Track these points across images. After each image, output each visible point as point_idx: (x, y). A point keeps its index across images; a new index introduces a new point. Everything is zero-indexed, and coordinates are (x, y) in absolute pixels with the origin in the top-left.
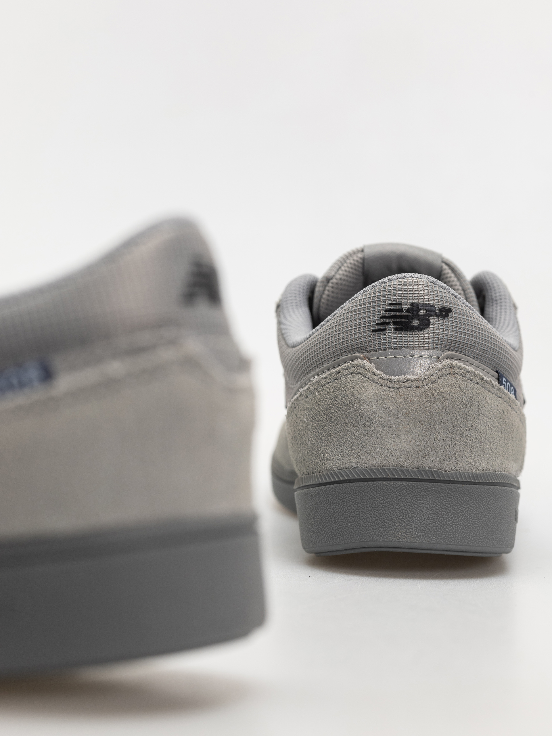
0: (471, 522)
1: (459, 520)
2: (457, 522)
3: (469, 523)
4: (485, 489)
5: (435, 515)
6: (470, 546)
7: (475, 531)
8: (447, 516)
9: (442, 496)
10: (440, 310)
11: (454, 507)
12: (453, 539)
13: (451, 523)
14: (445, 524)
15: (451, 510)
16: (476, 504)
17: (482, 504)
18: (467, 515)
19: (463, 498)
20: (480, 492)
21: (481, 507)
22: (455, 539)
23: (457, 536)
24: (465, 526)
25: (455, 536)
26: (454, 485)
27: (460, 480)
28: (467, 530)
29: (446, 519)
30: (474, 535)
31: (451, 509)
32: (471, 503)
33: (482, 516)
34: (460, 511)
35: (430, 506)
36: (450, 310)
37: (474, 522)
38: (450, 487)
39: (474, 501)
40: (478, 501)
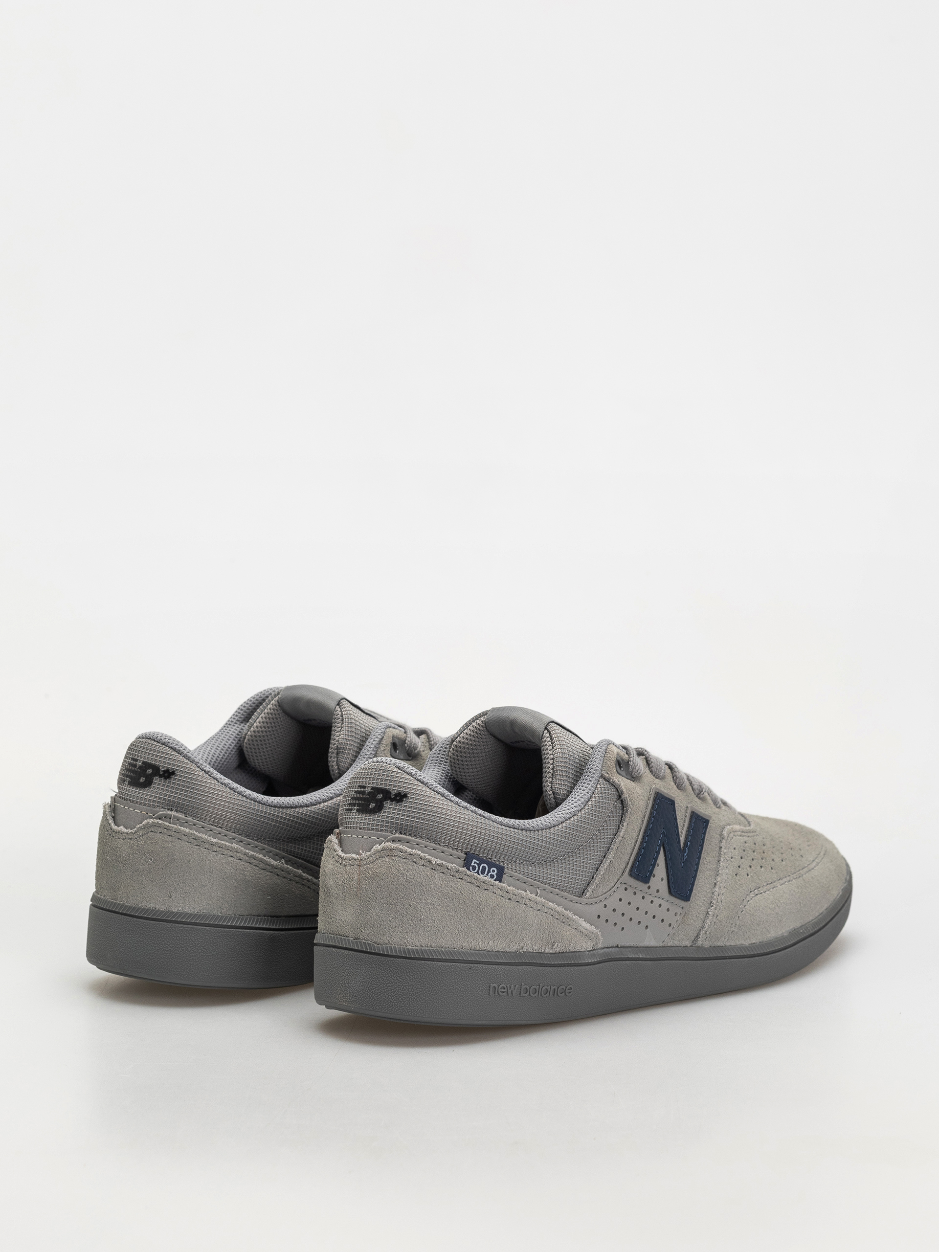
0: (399, 993)
1: (387, 991)
2: (385, 992)
3: (397, 994)
4: (418, 963)
5: (366, 984)
6: (398, 1015)
7: (404, 1002)
8: (376, 986)
9: (373, 967)
10: (396, 795)
11: (383, 977)
12: (380, 1007)
13: (379, 992)
14: (374, 992)
15: (380, 981)
16: (407, 977)
17: (414, 977)
18: (396, 986)
19: (393, 971)
20: (412, 966)
21: (413, 980)
22: (383, 1007)
23: (385, 1004)
24: (393, 996)
25: (382, 1004)
26: (385, 958)
27: (390, 953)
28: (395, 1000)
29: (375, 988)
30: (403, 1005)
31: (380, 979)
32: (401, 976)
33: (413, 989)
34: (388, 982)
35: (363, 975)
36: (405, 796)
37: (403, 993)
38: (381, 959)
39: (404, 973)
40: (410, 974)
